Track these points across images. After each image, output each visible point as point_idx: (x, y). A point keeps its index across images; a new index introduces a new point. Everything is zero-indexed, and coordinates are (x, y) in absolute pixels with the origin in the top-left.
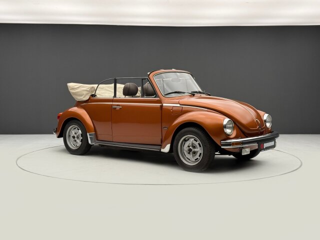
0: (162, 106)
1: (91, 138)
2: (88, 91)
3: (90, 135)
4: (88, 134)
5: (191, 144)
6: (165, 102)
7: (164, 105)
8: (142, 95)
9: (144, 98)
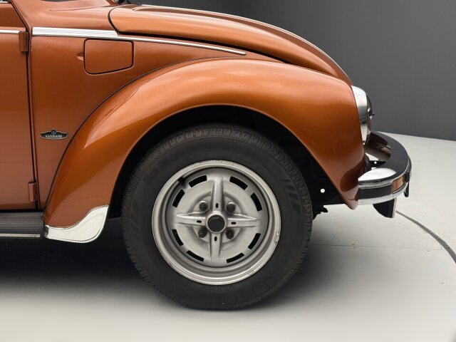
0: (25, 39)
5: (217, 200)
6: (42, 15)
7: (37, 32)
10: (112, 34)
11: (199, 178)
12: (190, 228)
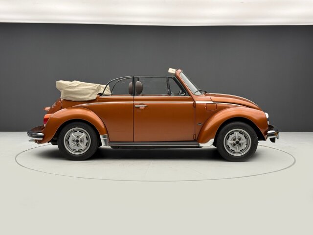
0: (195, 104)
1: (105, 140)
2: (94, 90)
3: (104, 137)
4: (101, 136)
5: (237, 137)
6: (197, 99)
7: (197, 102)
8: (169, 94)
9: (173, 97)
10: (212, 102)
11: (232, 133)
12: (231, 144)
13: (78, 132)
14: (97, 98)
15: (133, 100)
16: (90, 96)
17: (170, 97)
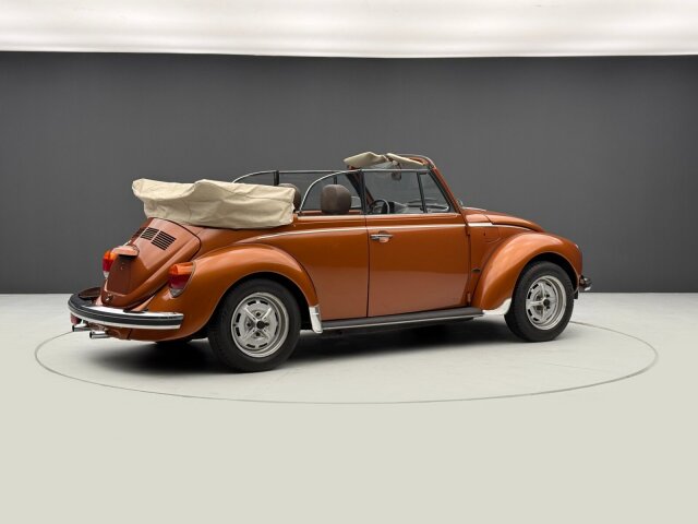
0: (467, 228)
3: (317, 310)
5: (544, 293)
6: (469, 219)
7: (470, 225)
8: (424, 209)
9: (431, 214)
10: (490, 225)
11: (536, 285)
12: (534, 307)
13: (258, 302)
14: (295, 220)
15: (366, 223)
16: (281, 217)
17: (424, 215)
